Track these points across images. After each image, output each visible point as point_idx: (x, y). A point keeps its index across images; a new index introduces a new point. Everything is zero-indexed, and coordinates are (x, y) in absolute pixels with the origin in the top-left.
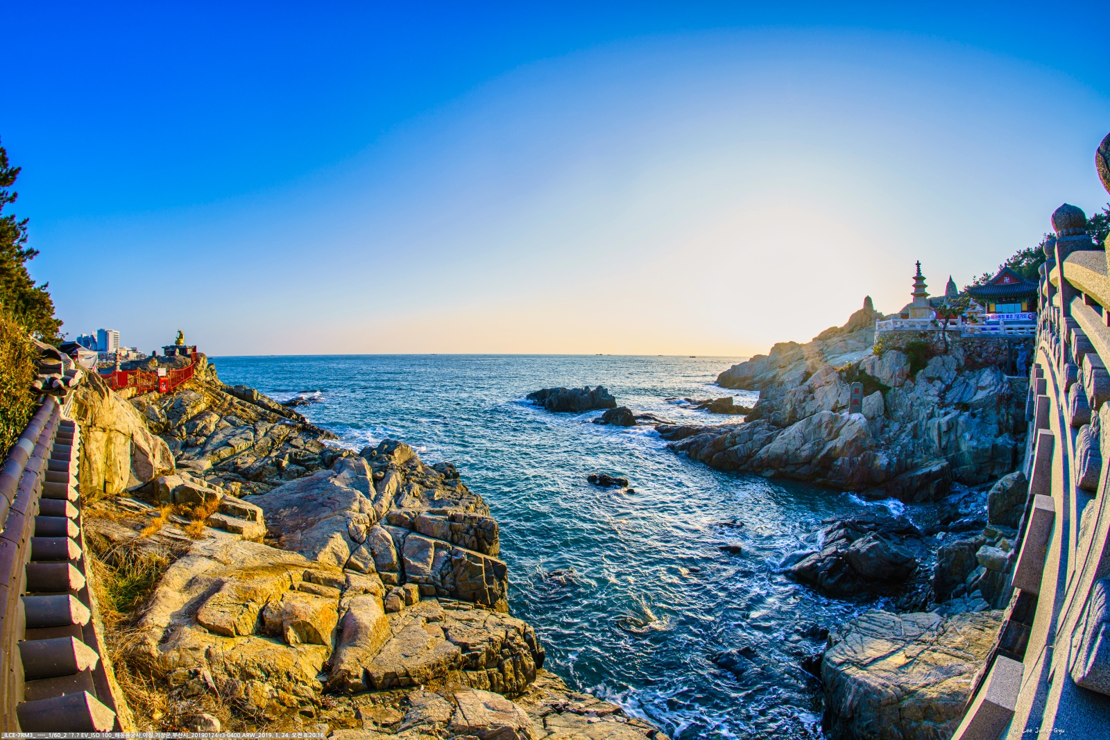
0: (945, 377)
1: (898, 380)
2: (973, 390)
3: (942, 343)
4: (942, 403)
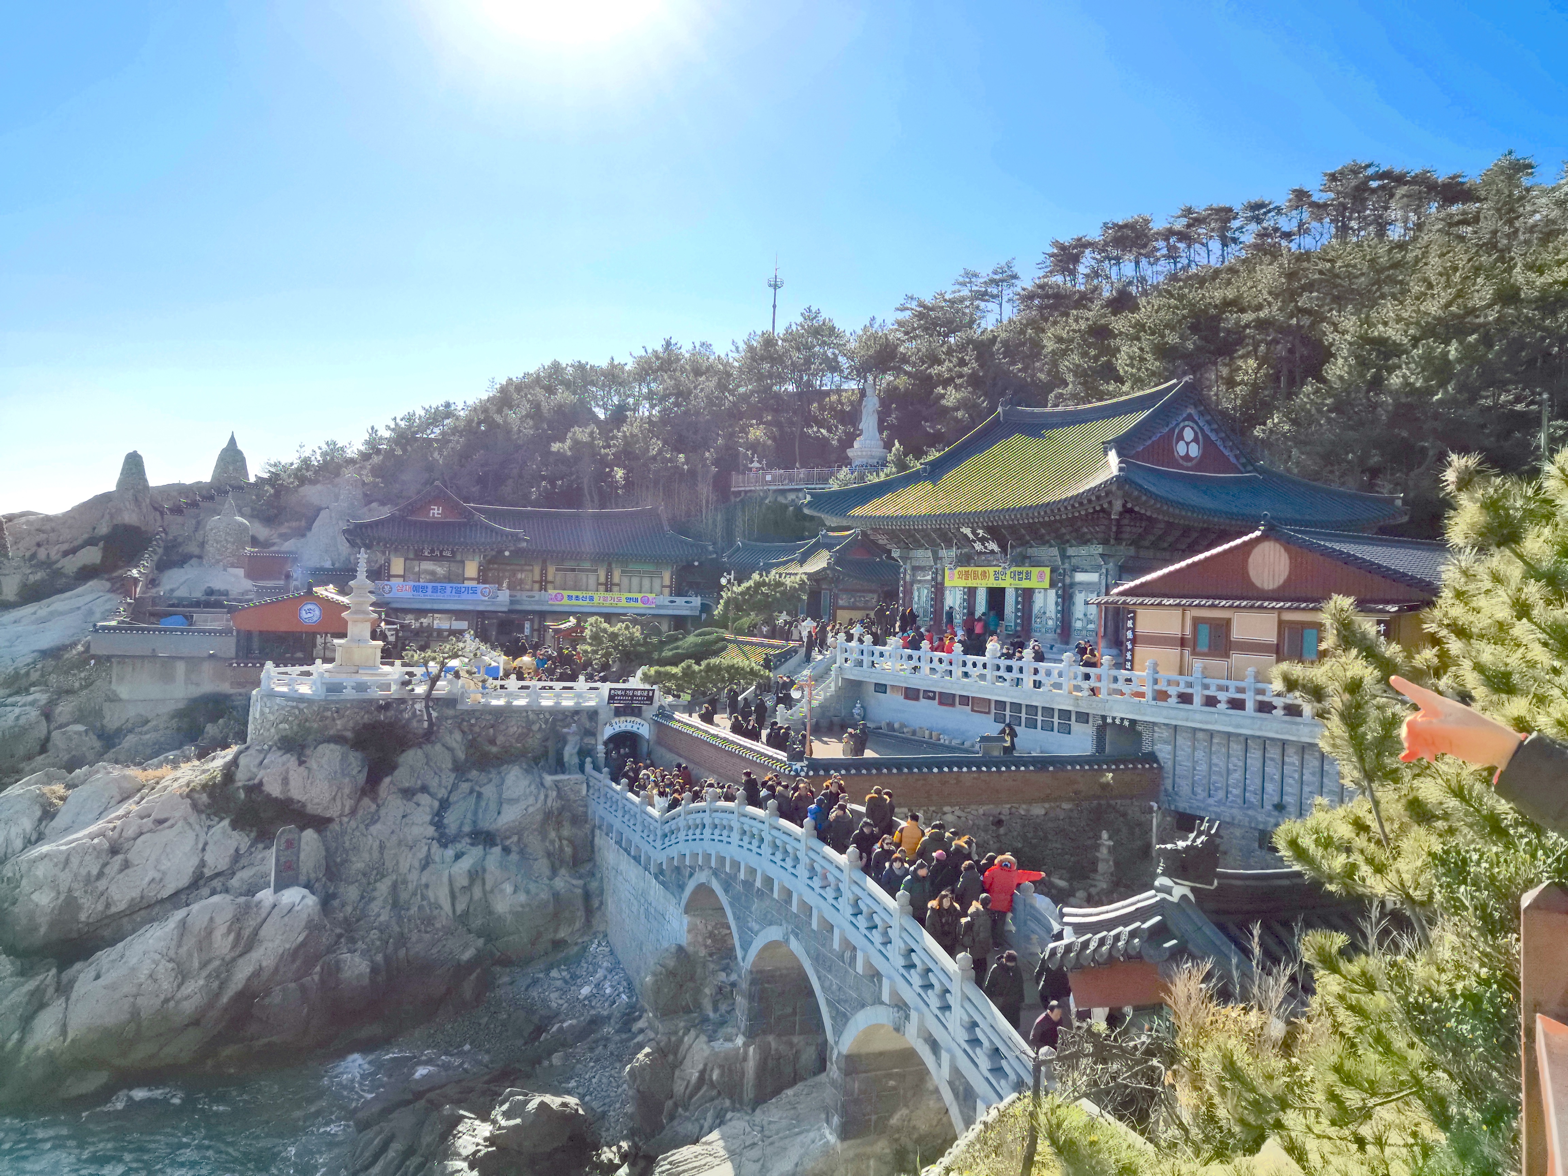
0: (433, 783)
1: (349, 804)
2: (493, 806)
3: (421, 721)
4: (442, 835)
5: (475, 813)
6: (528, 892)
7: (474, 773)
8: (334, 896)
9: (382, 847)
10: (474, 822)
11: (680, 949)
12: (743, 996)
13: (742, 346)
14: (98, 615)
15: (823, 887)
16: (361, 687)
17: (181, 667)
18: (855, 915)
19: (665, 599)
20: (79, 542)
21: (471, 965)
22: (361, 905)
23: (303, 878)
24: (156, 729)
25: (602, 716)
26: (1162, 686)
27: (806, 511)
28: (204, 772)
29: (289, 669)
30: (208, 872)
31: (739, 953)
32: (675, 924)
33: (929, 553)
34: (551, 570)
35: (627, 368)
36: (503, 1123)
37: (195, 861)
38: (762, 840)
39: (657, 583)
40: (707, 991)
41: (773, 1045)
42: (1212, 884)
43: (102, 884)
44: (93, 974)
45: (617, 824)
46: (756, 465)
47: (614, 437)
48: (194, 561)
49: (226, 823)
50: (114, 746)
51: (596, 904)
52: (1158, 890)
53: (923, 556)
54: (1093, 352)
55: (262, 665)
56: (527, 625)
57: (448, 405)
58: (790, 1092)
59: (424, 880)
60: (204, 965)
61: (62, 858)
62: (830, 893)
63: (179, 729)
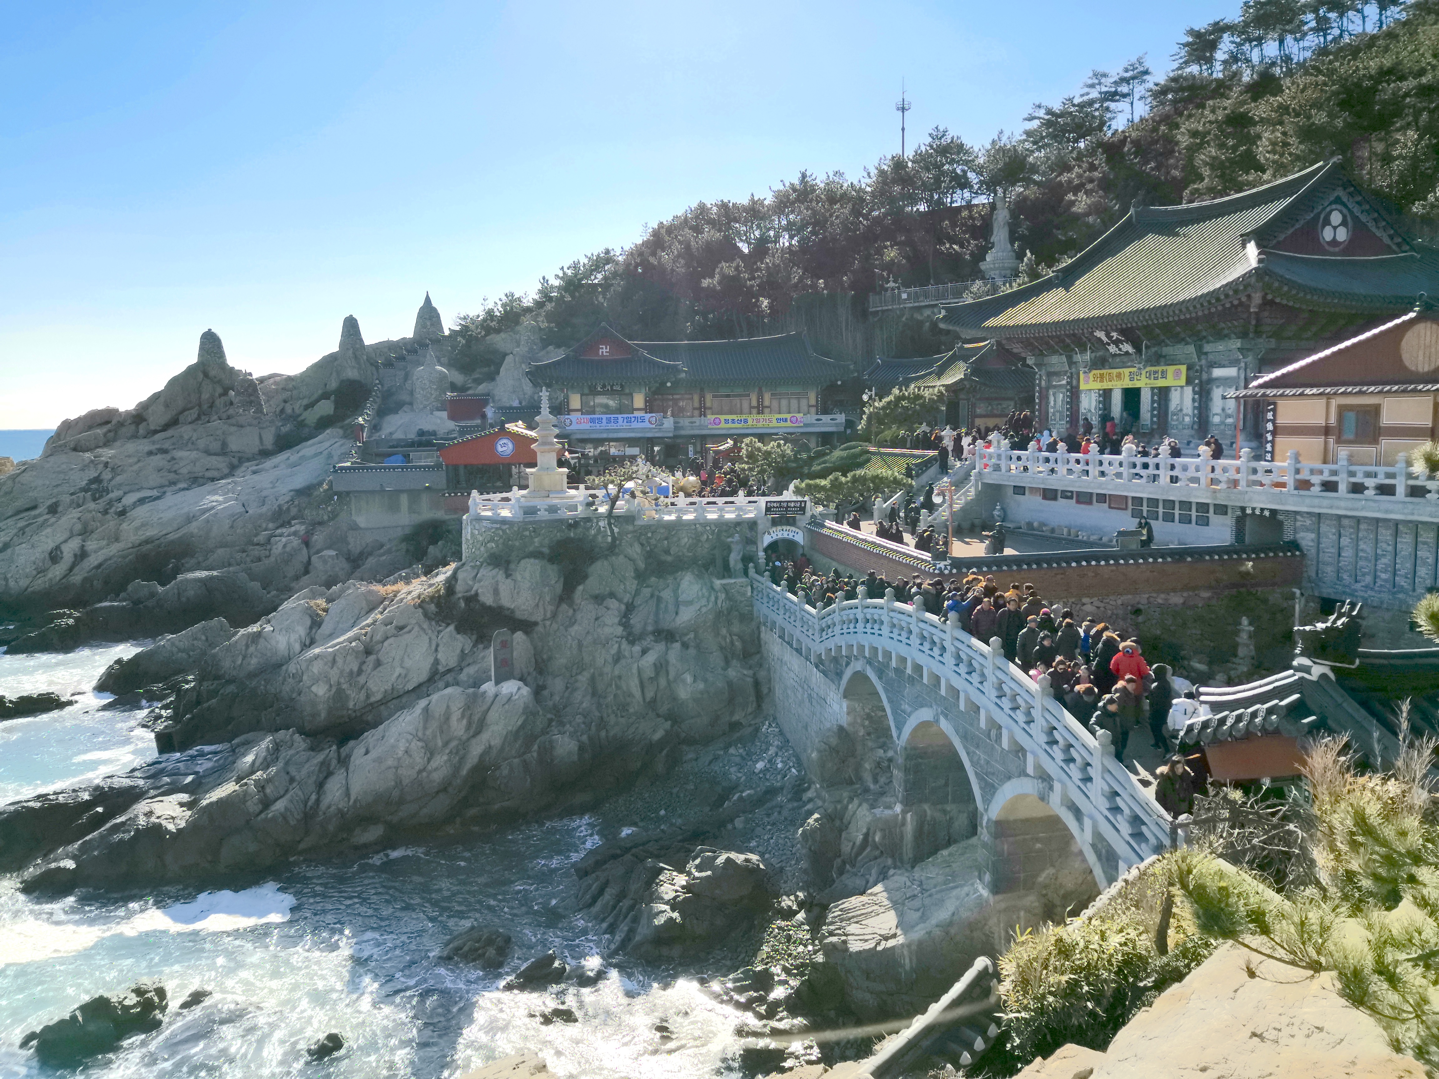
0: (619, 590)
1: (550, 608)
2: (671, 608)
3: (605, 536)
4: (629, 634)
5: (657, 614)
6: (705, 681)
7: (653, 579)
8: (543, 687)
9: (580, 645)
10: (656, 622)
11: (841, 729)
12: (899, 769)
13: (874, 172)
14: (336, 458)
15: (969, 673)
16: (553, 509)
17: (404, 499)
18: (999, 697)
19: (812, 418)
20: (315, 396)
21: (662, 743)
22: (566, 694)
23: (517, 672)
24: (389, 551)
25: (761, 527)
26: (1304, 475)
27: (942, 326)
28: (431, 586)
29: (491, 496)
30: (441, 669)
31: (894, 733)
32: (836, 707)
33: (1064, 359)
34: (709, 397)
35: (766, 203)
36: (697, 874)
37: (431, 660)
38: (910, 632)
39: (804, 403)
40: (867, 766)
41: (929, 812)
42: (1353, 663)
43: (362, 679)
44: (363, 750)
45: (779, 620)
46: (891, 284)
47: (759, 269)
48: (405, 408)
49: (451, 628)
50: (359, 567)
51: (765, 691)
52: (1297, 669)
53: (1057, 361)
54: (1231, 142)
55: (469, 494)
56: (691, 448)
57: (607, 252)
58: (945, 852)
59: (616, 673)
60: (446, 744)
61: (330, 658)
62: (975, 678)
63: (407, 551)
